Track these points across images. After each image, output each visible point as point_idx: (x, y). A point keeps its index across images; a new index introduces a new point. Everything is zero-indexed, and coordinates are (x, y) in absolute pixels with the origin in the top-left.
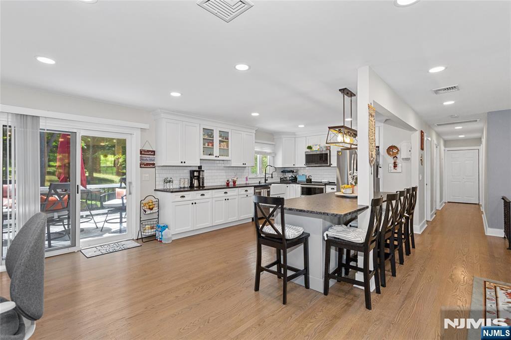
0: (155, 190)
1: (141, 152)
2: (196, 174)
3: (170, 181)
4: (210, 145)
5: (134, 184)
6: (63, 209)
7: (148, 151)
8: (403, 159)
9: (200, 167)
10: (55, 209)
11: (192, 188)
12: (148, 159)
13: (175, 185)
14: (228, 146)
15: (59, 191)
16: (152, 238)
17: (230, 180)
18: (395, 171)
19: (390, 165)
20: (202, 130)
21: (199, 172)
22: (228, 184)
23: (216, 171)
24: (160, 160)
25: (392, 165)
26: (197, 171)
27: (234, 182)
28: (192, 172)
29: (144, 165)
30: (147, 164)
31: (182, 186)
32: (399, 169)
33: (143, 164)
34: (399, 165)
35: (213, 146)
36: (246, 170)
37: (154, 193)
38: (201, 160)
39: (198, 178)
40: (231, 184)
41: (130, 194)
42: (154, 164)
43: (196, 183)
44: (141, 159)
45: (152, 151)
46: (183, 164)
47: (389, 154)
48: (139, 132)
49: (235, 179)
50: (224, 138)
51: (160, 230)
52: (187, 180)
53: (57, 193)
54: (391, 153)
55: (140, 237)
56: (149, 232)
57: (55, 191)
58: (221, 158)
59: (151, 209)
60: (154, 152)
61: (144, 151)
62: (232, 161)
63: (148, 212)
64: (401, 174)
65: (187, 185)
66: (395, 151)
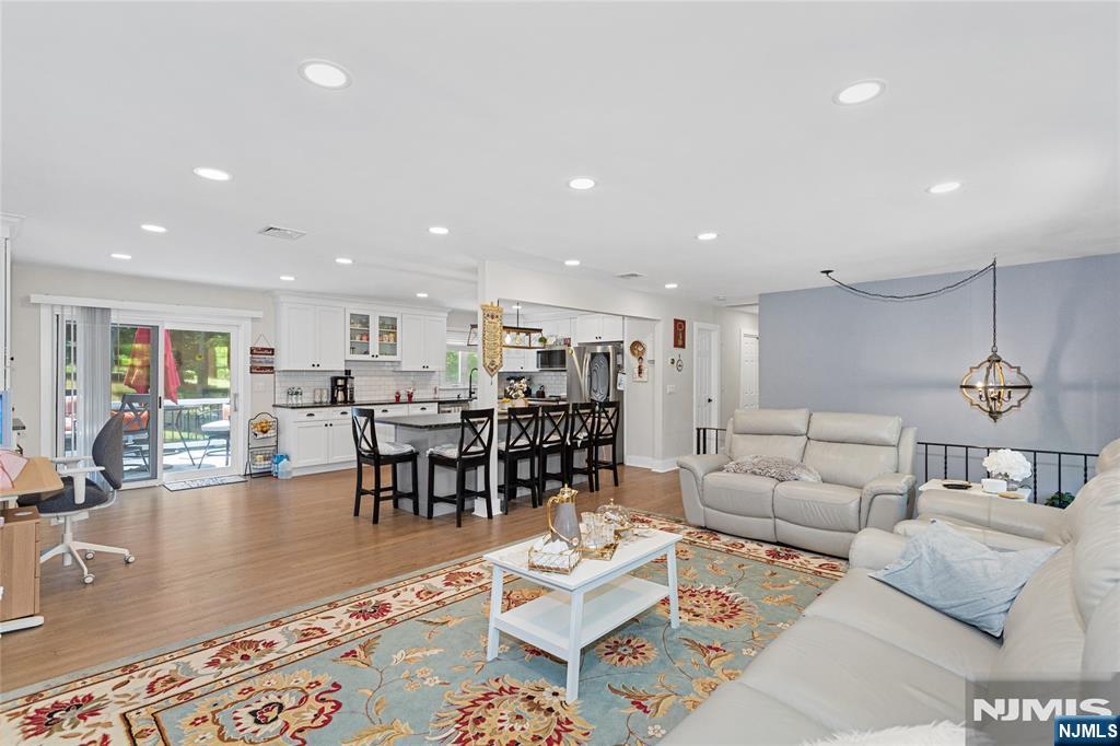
0: (274, 406)
1: (252, 351)
2: (340, 382)
3: (297, 393)
4: (365, 338)
5: (241, 397)
6: (142, 430)
7: (263, 349)
9: (348, 372)
10: (130, 429)
11: (334, 402)
12: (262, 361)
13: (306, 399)
14: (395, 340)
15: (136, 405)
16: (267, 474)
17: (402, 392)
18: (639, 379)
20: (348, 317)
21: (346, 379)
22: (398, 398)
23: (378, 378)
24: (282, 362)
25: (636, 371)
26: (341, 378)
27: (410, 396)
28: (335, 380)
29: (255, 370)
30: (262, 368)
31: (318, 400)
32: (644, 375)
33: (255, 368)
34: (645, 371)
35: (368, 339)
36: (435, 377)
37: (271, 410)
38: (346, 361)
39: (344, 389)
40: (404, 398)
41: (236, 410)
42: (272, 368)
43: (340, 397)
44: (252, 361)
45: (269, 350)
46: (316, 368)
47: (633, 354)
48: (249, 323)
49: (411, 391)
50: (389, 326)
51: (275, 461)
52: (325, 392)
53: (132, 409)
54: (636, 352)
55: (248, 472)
56: (261, 465)
57: (130, 405)
58: (381, 358)
59: (265, 432)
60: (273, 350)
61: (257, 349)
62: (403, 363)
63: (261, 435)
65: (326, 399)
66: (640, 349)
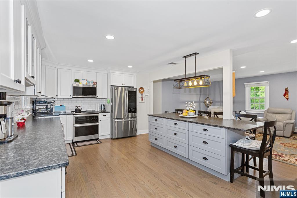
8: (145, 95)
18: (142, 102)
19: (140, 98)
34: (144, 99)
47: (140, 92)
64: (144, 103)
66: (142, 90)
